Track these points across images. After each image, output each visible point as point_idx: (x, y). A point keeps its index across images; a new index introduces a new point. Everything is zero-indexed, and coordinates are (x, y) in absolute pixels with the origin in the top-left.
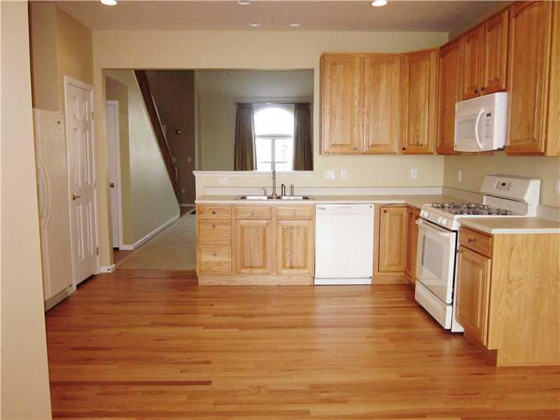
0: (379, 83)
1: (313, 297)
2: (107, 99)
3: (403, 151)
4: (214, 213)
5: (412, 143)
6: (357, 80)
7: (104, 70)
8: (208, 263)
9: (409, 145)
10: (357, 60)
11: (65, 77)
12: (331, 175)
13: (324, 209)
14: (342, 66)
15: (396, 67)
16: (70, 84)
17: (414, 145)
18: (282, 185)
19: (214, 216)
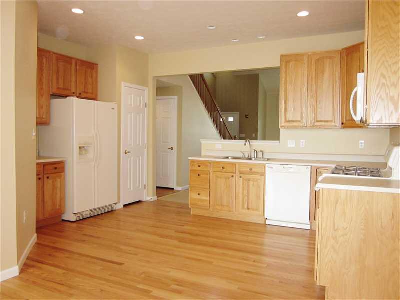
0: (323, 74)
1: (264, 233)
2: (157, 96)
3: (343, 126)
4: (199, 166)
5: (348, 119)
6: (306, 73)
7: (154, 78)
8: (195, 200)
9: (346, 121)
10: (306, 58)
11: (123, 83)
12: (291, 144)
13: (272, 168)
14: (294, 62)
15: (337, 60)
16: (126, 87)
17: (349, 121)
18: (255, 151)
19: (199, 169)
